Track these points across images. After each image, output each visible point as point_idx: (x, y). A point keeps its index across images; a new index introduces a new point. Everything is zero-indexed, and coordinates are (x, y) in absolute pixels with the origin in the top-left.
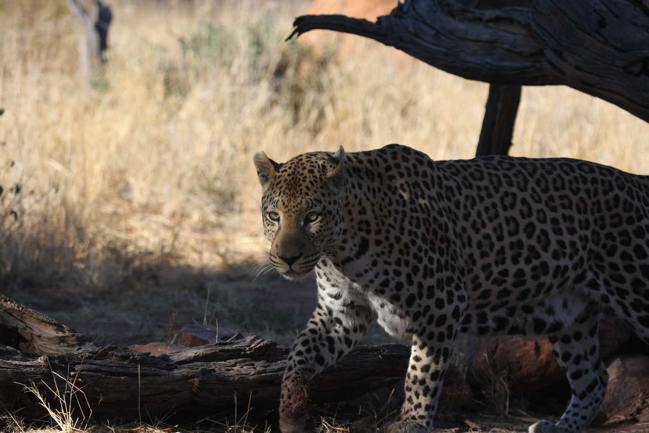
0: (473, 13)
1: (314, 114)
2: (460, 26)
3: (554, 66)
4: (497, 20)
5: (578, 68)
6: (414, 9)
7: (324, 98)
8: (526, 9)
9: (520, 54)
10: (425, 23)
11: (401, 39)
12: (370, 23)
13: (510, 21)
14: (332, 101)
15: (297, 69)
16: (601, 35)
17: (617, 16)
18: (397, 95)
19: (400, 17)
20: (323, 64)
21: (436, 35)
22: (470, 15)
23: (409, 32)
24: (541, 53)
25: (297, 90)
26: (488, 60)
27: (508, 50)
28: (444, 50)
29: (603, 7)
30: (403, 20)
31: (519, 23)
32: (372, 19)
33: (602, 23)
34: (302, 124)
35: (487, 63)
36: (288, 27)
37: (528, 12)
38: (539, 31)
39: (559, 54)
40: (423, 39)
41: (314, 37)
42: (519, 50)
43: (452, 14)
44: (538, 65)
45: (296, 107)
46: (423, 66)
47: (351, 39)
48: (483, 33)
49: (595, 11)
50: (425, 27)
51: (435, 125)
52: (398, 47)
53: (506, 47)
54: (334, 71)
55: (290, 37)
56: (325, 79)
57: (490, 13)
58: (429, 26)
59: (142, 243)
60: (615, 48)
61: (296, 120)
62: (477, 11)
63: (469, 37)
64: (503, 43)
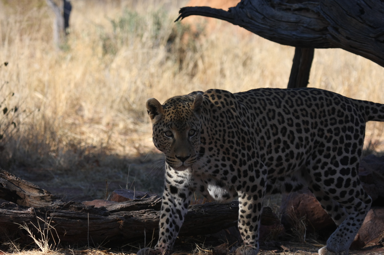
0: (286, 5)
1: (191, 65)
2: (278, 13)
3: (333, 37)
4: (300, 10)
5: (348, 38)
6: (251, 3)
7: (197, 55)
8: (317, 3)
9: (313, 30)
10: (257, 11)
11: (243, 21)
12: (225, 11)
13: (307, 10)
14: (202, 57)
15: (181, 39)
16: (361, 19)
17: (371, 8)
18: (241, 54)
19: (242, 8)
20: (196, 35)
21: (263, 18)
22: (284, 7)
23: (247, 17)
24: (325, 29)
25: (182, 51)
26: (294, 33)
27: (306, 27)
28: (268, 27)
29: (363, 2)
30: (244, 10)
31: (313, 11)
32: (226, 9)
33: (362, 12)
34: (184, 71)
35: (294, 35)
36: (175, 13)
37: (318, 5)
38: (324, 16)
39: (336, 30)
40: (255, 21)
41: (191, 20)
42: (312, 27)
43: (273, 6)
44: (324, 36)
45: (181, 61)
46: (256, 37)
47: (213, 21)
48: (292, 17)
49: (358, 4)
50: (257, 14)
51: (263, 71)
52: (241, 26)
53: (305, 25)
54: (203, 39)
55: (177, 20)
56: (198, 45)
57: (296, 6)
58: (259, 13)
59: (89, 141)
60: (370, 26)
61: (181, 68)
62: (288, 4)
63: (283, 20)
64: (303, 23)
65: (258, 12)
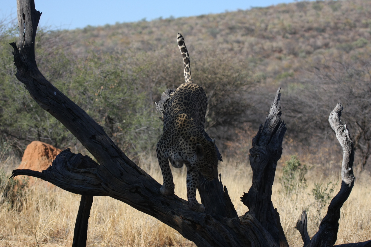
0: (77, 170)
1: (19, 204)
2: (71, 174)
3: (104, 189)
4: (85, 172)
5: (113, 190)
6: (55, 168)
7: (23, 199)
8: (95, 169)
9: (93, 185)
11: (51, 178)
13: (89, 173)
14: (26, 200)
15: (14, 188)
16: (121, 179)
17: (127, 172)
18: (49, 198)
19: (50, 171)
20: (23, 187)
21: (63, 177)
22: (75, 171)
23: (53, 176)
24: (100, 184)
25: (14, 196)
26: (81, 186)
27: (88, 183)
28: (66, 183)
29: (122, 169)
30: (51, 172)
31: (93, 173)
32: (40, 171)
33: (122, 174)
34: (15, 208)
35: (81, 188)
36: (10, 173)
38: (99, 177)
39: (107, 185)
40: (58, 179)
41: (20, 177)
42: (92, 183)
43: (69, 170)
44: (99, 189)
45: (13, 202)
46: (58, 188)
48: (80, 177)
49: (119, 170)
50: (59, 174)
51: (62, 209)
52: (49, 182)
53: (88, 182)
54: (26, 189)
55: (11, 177)
56: (23, 193)
57: (82, 170)
58: (61, 174)
60: (126, 183)
61: (12, 207)
62: (78, 169)
63: (75, 178)
64: (87, 181)
65: (59, 173)
